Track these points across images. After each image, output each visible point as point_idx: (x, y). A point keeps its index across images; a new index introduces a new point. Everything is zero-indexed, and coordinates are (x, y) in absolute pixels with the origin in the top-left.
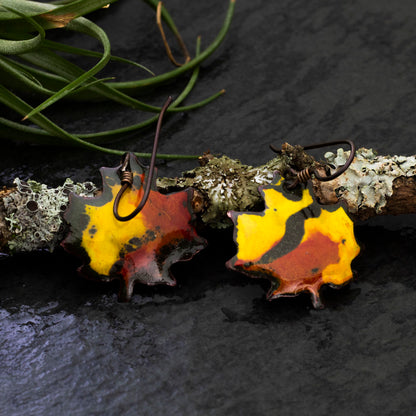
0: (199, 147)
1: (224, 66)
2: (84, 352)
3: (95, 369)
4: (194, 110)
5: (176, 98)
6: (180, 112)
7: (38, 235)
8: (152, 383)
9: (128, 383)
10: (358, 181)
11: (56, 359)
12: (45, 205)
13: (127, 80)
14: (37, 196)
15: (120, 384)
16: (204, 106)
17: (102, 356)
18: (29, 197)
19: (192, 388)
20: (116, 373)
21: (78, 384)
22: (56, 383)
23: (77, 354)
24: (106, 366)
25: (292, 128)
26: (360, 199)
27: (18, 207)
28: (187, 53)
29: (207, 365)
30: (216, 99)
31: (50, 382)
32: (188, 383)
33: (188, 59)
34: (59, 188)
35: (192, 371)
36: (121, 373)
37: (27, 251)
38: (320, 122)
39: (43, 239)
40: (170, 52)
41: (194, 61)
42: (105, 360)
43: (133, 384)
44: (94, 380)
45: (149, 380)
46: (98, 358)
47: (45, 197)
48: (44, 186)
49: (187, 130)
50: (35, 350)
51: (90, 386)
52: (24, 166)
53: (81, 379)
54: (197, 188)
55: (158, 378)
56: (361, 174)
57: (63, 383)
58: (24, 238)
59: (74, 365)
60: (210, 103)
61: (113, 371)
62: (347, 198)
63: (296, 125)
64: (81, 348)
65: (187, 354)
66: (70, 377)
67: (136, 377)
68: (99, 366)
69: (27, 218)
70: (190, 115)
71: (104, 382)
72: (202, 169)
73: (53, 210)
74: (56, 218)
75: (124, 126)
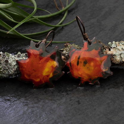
0: (67, 39)
1: (76, 10)
2: (27, 110)
3: (31, 115)
4: (66, 26)
5: (59, 22)
6: (61, 26)
7: (8, 72)
8: (51, 121)
9: (43, 121)
10: (120, 52)
11: (18, 112)
12: (11, 61)
13: (42, 15)
14: (8, 58)
15: (40, 121)
16: (69, 24)
17: (33, 111)
18: (5, 59)
19: (65, 122)
20: (38, 117)
21: (25, 121)
22: (18, 120)
23: (25, 110)
24: (35, 115)
25: (99, 32)
26: (121, 59)
27: (2, 62)
28: (63, 6)
29: (70, 114)
30: (73, 22)
31: (15, 120)
32: (63, 120)
33: (63, 8)
34: (16, 55)
35: (65, 116)
36: (40, 117)
37: (5, 77)
38: (109, 30)
39: (10, 73)
40: (57, 5)
41: (65, 8)
42: (35, 113)
43: (44, 121)
44: (31, 120)
45: (50, 120)
46: (32, 112)
47: (11, 59)
48: (11, 55)
49: (63, 33)
50: (10, 109)
51: (29, 121)
52: (7, 45)
53: (26, 119)
54: (64, 55)
55: (53, 119)
56: (121, 50)
57: (20, 121)
58: (4, 73)
59: (24, 114)
60: (71, 23)
61: (37, 116)
62: (116, 58)
63: (101, 31)
64: (26, 109)
65: (63, 111)
66: (23, 118)
67: (46, 119)
68: (32, 115)
69: (5, 66)
70: (64, 27)
71: (34, 120)
72: (66, 48)
73: (14, 63)
74: (15, 66)
75: (41, 31)
